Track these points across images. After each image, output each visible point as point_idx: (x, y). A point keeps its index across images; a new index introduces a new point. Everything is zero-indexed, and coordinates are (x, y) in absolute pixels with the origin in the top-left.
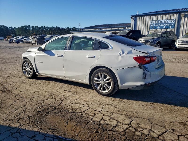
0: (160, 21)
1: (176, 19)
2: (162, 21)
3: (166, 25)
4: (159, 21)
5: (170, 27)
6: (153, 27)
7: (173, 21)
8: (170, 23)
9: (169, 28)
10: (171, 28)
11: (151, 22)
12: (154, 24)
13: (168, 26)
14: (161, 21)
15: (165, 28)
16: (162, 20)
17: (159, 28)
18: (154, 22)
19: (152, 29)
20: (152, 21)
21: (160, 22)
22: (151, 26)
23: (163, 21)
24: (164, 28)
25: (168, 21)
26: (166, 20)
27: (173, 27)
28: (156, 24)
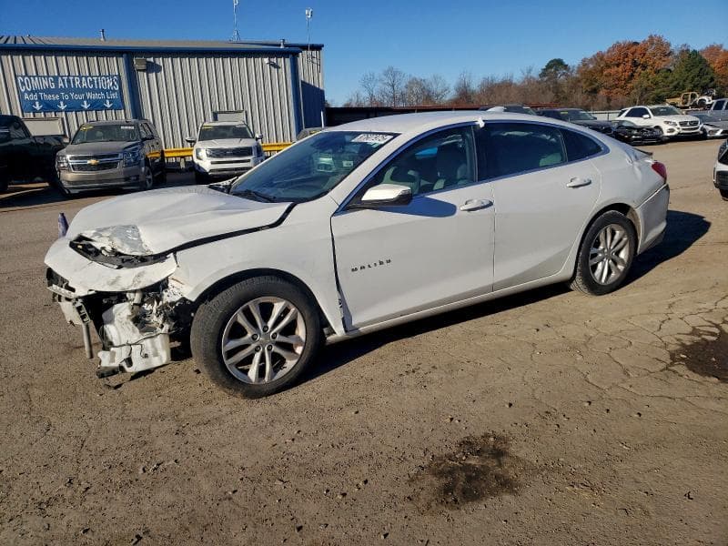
0: (63, 81)
1: (119, 76)
2: (69, 81)
3: (89, 95)
4: (56, 79)
5: (109, 106)
6: (37, 103)
7: (113, 84)
8: (104, 91)
9: (106, 109)
10: (111, 108)
11: (23, 84)
12: (37, 91)
13: (97, 101)
14: (65, 78)
15: (89, 110)
16: (69, 75)
17: (63, 107)
18: (36, 83)
19: (35, 111)
20: (23, 77)
21: (61, 85)
22: (26, 97)
23: (74, 82)
24: (86, 106)
25: (92, 82)
26: (86, 77)
27: (118, 105)
28: (48, 91)
